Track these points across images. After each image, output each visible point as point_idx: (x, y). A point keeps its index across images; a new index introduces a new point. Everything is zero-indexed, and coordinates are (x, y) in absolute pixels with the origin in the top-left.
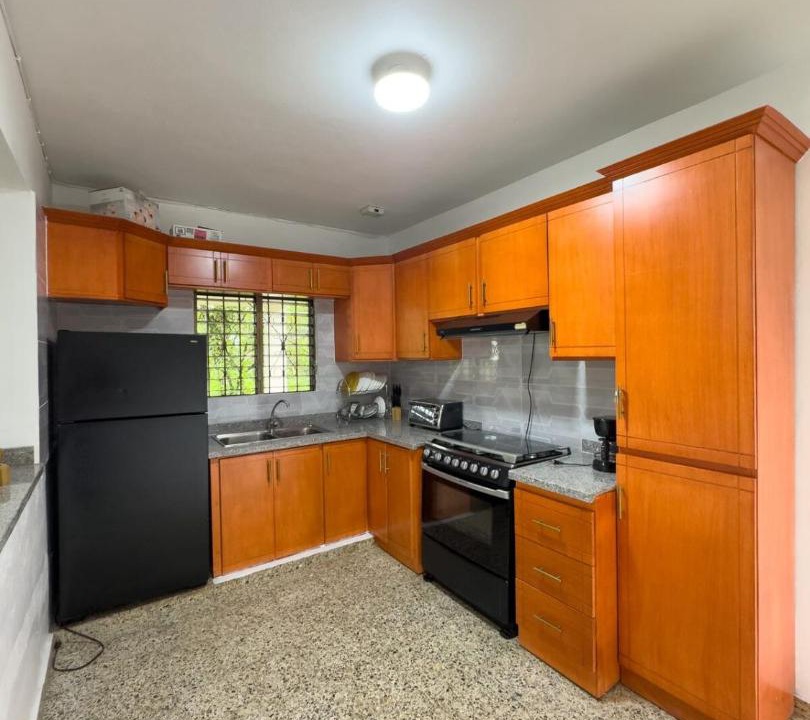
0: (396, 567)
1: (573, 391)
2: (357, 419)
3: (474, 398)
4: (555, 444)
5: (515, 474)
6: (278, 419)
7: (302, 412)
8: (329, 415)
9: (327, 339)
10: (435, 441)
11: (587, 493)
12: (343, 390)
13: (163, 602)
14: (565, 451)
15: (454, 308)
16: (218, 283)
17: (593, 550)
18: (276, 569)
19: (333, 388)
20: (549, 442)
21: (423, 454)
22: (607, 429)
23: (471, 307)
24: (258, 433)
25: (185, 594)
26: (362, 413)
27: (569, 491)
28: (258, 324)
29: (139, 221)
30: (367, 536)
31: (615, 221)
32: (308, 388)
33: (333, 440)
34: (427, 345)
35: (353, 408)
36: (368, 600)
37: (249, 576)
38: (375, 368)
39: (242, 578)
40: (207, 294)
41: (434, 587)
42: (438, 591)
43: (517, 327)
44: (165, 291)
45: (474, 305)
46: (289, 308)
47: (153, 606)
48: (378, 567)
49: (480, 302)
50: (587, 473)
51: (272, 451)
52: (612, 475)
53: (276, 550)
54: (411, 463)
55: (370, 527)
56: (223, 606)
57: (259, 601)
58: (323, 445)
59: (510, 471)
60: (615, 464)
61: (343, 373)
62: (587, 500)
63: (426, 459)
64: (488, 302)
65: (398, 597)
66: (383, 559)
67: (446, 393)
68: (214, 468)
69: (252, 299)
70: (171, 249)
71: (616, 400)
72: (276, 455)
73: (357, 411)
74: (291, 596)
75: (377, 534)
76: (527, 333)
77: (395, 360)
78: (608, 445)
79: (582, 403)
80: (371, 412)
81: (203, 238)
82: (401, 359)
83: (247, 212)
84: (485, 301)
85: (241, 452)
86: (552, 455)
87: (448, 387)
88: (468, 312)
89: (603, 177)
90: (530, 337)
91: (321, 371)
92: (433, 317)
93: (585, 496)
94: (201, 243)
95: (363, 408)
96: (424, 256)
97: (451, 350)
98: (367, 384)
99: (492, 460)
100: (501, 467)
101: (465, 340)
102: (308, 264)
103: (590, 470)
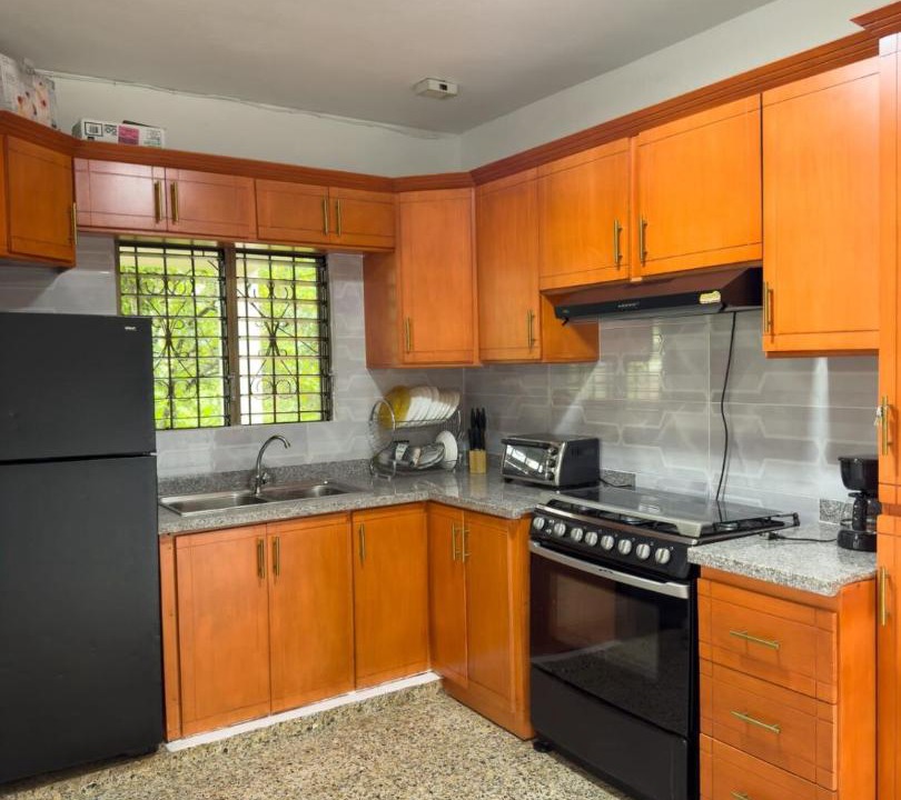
0: (483, 729)
1: (804, 415)
2: (408, 472)
3: (620, 432)
4: (769, 508)
5: (698, 554)
6: (267, 470)
7: (311, 458)
8: (356, 464)
9: (351, 327)
10: (552, 504)
11: (826, 581)
12: (381, 419)
13: (85, 780)
14: (790, 520)
15: (588, 267)
16: (162, 225)
17: (835, 676)
18: (274, 731)
19: (363, 415)
20: (761, 506)
21: (532, 527)
22: (862, 476)
23: (619, 266)
24: (235, 495)
25: (122, 767)
26: (415, 461)
27: (794, 577)
28: (228, 299)
29: (25, 111)
30: (430, 677)
31: (883, 107)
32: (317, 416)
33: (371, 505)
34: (536, 335)
35: (400, 451)
36: (439, 779)
37: (228, 741)
38: (438, 379)
39: (216, 744)
40: (136, 244)
41: (552, 761)
42: (562, 767)
43: (705, 299)
44: (71, 240)
45: (623, 261)
46: (281, 270)
47: (70, 785)
48: (452, 728)
49: (635, 255)
50: (828, 552)
51: (265, 523)
52: (871, 555)
53: (273, 697)
54: (510, 542)
55: (435, 661)
56: (188, 787)
57: (248, 780)
58: (353, 512)
59: (690, 549)
60: (874, 538)
61: (380, 387)
62: (825, 592)
63: (536, 535)
64: (651, 253)
65: (490, 774)
66: (459, 716)
67: (568, 424)
68: (166, 552)
69: (216, 254)
70: (80, 163)
71: (878, 423)
72: (271, 529)
73: (407, 456)
74: (304, 773)
75: (448, 674)
76: (722, 311)
77: (477, 363)
78: (864, 504)
79: (820, 436)
80: (431, 459)
81: (134, 141)
82: (487, 363)
83: (204, 93)
84: (645, 254)
85: (213, 523)
86: (765, 526)
87: (572, 412)
88: (612, 275)
89: (862, 29)
90: (727, 319)
91: (341, 386)
92: (548, 285)
93: (821, 586)
94: (129, 151)
95: (417, 451)
96: (531, 173)
97: (580, 347)
98: (426, 408)
99: (657, 531)
100: (674, 543)
101: (606, 326)
102: (319, 190)
103: (834, 548)
